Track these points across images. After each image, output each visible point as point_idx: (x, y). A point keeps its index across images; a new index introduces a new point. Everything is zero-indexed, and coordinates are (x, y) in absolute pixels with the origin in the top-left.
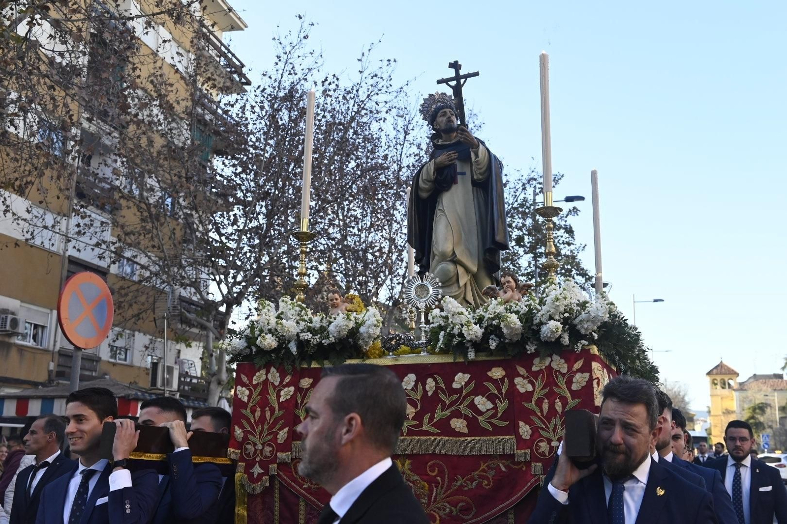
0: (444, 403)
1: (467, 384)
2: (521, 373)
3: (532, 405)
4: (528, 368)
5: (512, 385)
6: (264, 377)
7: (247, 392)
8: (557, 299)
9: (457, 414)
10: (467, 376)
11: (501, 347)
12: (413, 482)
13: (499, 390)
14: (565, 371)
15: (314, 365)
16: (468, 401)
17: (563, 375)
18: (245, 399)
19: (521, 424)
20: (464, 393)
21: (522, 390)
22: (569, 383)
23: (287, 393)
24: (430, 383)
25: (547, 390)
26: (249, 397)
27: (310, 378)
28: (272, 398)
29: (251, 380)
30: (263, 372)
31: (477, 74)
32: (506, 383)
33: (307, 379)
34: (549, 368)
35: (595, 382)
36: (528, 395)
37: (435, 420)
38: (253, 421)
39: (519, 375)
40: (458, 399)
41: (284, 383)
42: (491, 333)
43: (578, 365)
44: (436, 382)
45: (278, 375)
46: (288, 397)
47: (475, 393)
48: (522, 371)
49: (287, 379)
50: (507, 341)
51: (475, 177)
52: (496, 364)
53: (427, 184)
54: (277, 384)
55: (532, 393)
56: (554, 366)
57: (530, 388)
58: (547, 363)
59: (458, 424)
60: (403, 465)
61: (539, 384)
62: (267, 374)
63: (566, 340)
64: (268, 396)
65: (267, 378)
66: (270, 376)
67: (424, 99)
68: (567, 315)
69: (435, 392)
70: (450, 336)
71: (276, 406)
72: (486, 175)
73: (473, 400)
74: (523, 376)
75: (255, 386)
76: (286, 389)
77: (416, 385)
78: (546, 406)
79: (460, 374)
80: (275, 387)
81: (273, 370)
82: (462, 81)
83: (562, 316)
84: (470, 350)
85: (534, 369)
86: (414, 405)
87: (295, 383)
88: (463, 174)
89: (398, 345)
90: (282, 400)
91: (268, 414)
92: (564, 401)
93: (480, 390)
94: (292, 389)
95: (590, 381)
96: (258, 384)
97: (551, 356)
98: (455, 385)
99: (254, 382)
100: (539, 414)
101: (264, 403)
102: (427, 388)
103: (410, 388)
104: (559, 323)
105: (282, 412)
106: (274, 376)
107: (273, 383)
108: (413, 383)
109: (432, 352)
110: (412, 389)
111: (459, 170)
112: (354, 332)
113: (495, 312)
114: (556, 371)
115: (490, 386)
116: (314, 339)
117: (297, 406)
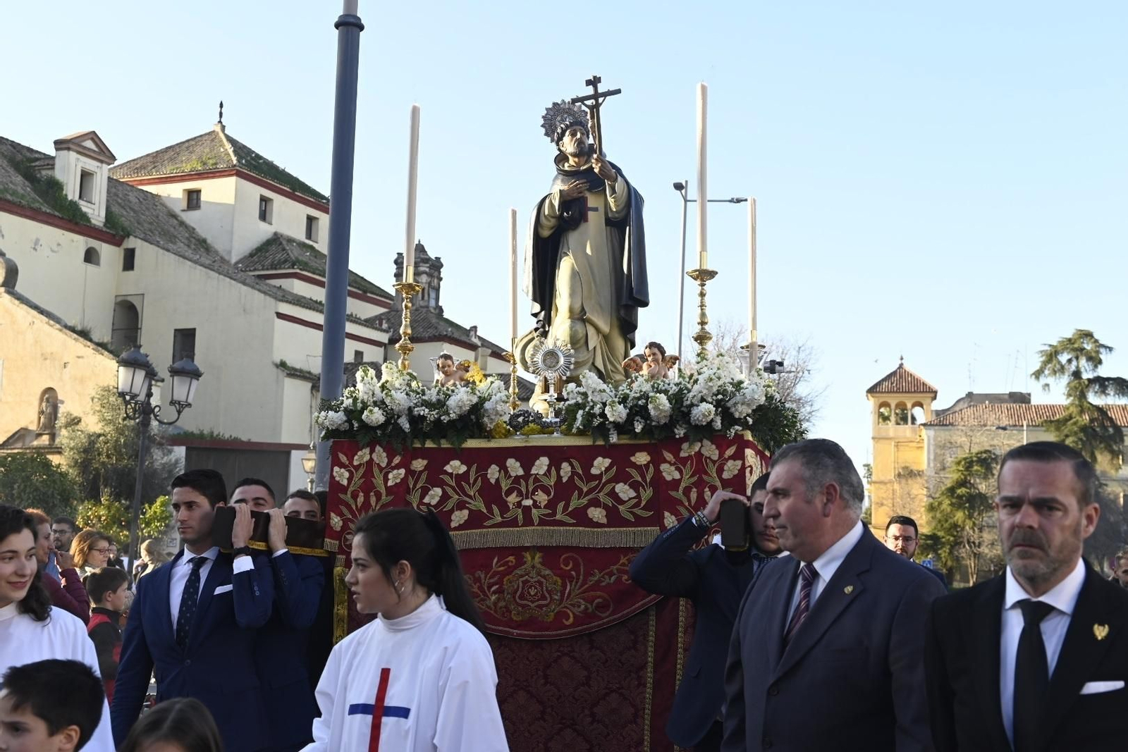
0: (580, 491)
1: (607, 469)
2: (668, 459)
3: (679, 494)
4: (676, 455)
5: (658, 472)
6: (367, 458)
7: (347, 475)
8: (711, 380)
9: (596, 503)
10: (607, 462)
11: (648, 430)
12: (544, 577)
13: (644, 477)
14: (715, 458)
15: (429, 444)
16: (607, 489)
17: (714, 462)
18: (345, 482)
19: (667, 514)
20: (604, 480)
21: (669, 478)
22: (720, 470)
23: (396, 476)
24: (566, 469)
25: (696, 478)
26: (350, 480)
27: (423, 459)
28: (378, 480)
29: (351, 459)
30: (367, 451)
31: (618, 91)
32: (651, 469)
33: (420, 460)
34: (699, 454)
35: (748, 470)
36: (675, 484)
37: (570, 509)
38: (354, 508)
39: (665, 461)
40: (598, 485)
41: (393, 464)
42: (636, 414)
43: (730, 451)
44: (573, 467)
45: (385, 454)
46: (398, 481)
47: (616, 479)
48: (668, 456)
49: (397, 460)
50: (654, 424)
51: (610, 215)
52: (641, 448)
53: (550, 221)
54: (383, 465)
55: (680, 481)
56: (705, 452)
57: (677, 475)
58: (697, 449)
59: (597, 514)
60: (533, 558)
61: (687, 472)
62: (371, 454)
63: (718, 424)
64: (373, 479)
65: (371, 460)
66: (374, 456)
67: (547, 109)
68: (720, 397)
69: (571, 479)
70: (590, 416)
71: (383, 491)
72: (623, 213)
73: (614, 487)
74: (669, 463)
75: (357, 468)
76: (395, 472)
77: (549, 470)
78: (694, 495)
79: (600, 459)
80: (381, 469)
81: (378, 448)
82: (601, 100)
83: (714, 398)
84: (611, 432)
85: (683, 454)
86: (547, 492)
87: (405, 464)
88: (596, 209)
89: (526, 423)
90: (390, 483)
91: (373, 500)
93: (621, 477)
94: (402, 471)
95: (743, 468)
96: (360, 465)
97: (701, 441)
98: (594, 471)
99: (356, 463)
100: (687, 504)
101: (368, 487)
102: (562, 473)
103: (542, 472)
104: (711, 406)
105: (390, 498)
106: (380, 456)
107: (378, 464)
108: (546, 468)
109: (567, 433)
110: (545, 474)
111: (590, 205)
112: (477, 409)
113: (641, 391)
114: (706, 457)
115: (633, 472)
116: (431, 415)
117: (408, 491)
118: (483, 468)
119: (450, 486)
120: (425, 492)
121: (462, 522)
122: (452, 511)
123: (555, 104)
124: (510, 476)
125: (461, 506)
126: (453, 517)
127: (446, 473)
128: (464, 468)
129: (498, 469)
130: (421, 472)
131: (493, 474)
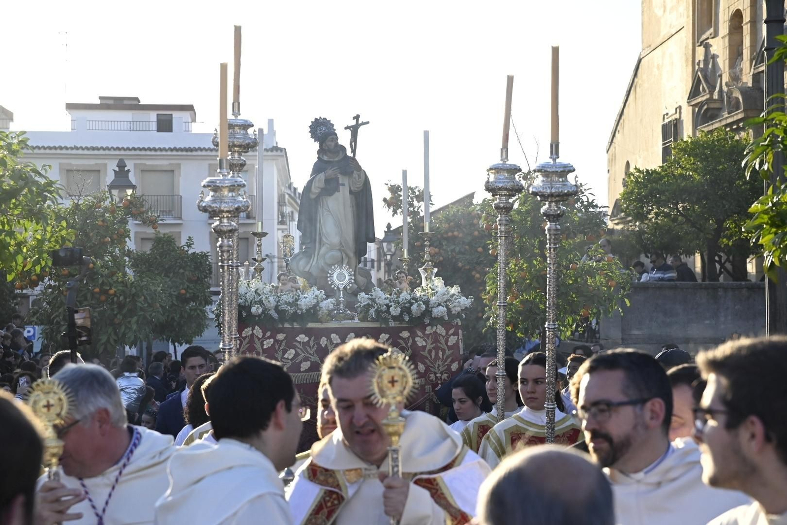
1: (387, 340)
2: (419, 335)
3: (426, 353)
4: (424, 333)
5: (414, 342)
6: (251, 332)
10: (387, 336)
11: (412, 319)
13: (406, 344)
14: (444, 334)
15: (287, 325)
17: (443, 337)
19: (419, 364)
21: (420, 345)
22: (446, 342)
23: (268, 343)
25: (434, 345)
27: (283, 333)
28: (258, 345)
30: (250, 329)
31: (369, 123)
32: (411, 340)
33: (281, 334)
34: (435, 332)
35: (460, 341)
36: (424, 348)
39: (418, 336)
41: (266, 336)
42: (405, 311)
43: (451, 331)
45: (261, 331)
46: (270, 345)
47: (391, 345)
48: (419, 333)
49: (268, 334)
50: (414, 316)
51: (352, 189)
52: (405, 329)
53: (317, 190)
54: (260, 337)
55: (426, 346)
56: (438, 331)
57: (424, 344)
58: (434, 330)
61: (429, 342)
62: (252, 330)
63: (446, 318)
64: (254, 345)
65: (253, 334)
66: (255, 332)
67: (312, 122)
70: (378, 312)
71: (261, 351)
72: (361, 189)
74: (420, 337)
75: (245, 338)
76: (268, 340)
78: (433, 354)
79: (383, 334)
80: (259, 339)
81: (257, 327)
82: (359, 127)
85: (427, 332)
87: (273, 336)
88: (343, 185)
90: (265, 347)
92: (443, 351)
93: (395, 344)
94: (272, 340)
95: (458, 340)
96: (246, 336)
97: (437, 326)
99: (244, 335)
100: (430, 359)
104: (445, 308)
106: (258, 331)
107: (257, 336)
109: (364, 319)
111: (340, 182)
114: (439, 334)
115: (401, 342)
116: (291, 310)
117: (276, 351)
118: (318, 339)
119: (300, 349)
120: (285, 352)
121: (307, 368)
122: (301, 362)
123: (316, 119)
124: (333, 343)
125: (306, 359)
126: (302, 365)
127: (297, 341)
128: (307, 339)
129: (326, 339)
130: (282, 341)
131: (324, 342)
